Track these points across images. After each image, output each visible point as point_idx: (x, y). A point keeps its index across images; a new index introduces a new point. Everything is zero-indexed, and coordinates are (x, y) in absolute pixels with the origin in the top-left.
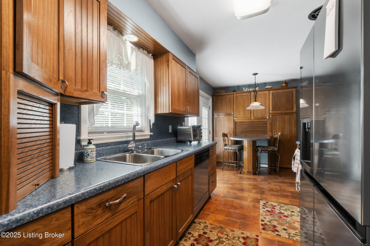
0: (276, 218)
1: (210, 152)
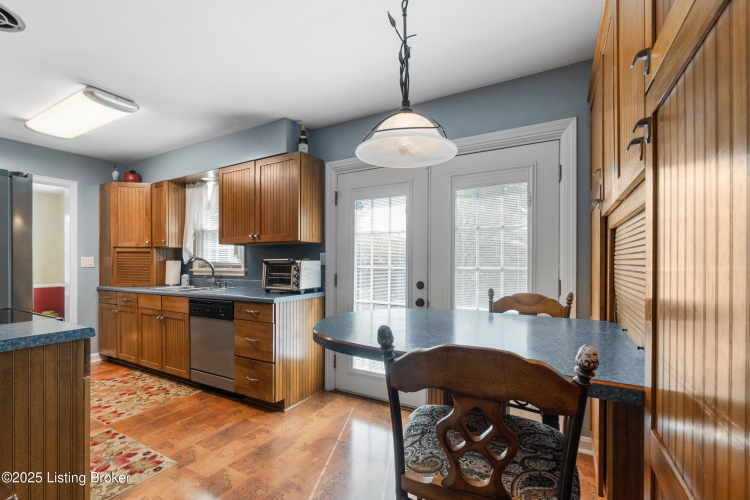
0: (104, 455)
1: (235, 309)
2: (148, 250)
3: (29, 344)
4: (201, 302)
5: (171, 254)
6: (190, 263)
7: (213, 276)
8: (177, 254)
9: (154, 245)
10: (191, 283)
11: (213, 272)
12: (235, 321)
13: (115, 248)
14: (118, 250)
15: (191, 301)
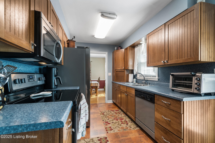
1: (156, 98)
2: (124, 70)
3: (24, 130)
4: (140, 92)
5: (130, 72)
6: (136, 75)
7: (144, 80)
8: (132, 71)
9: (125, 69)
10: (136, 82)
11: (144, 78)
12: (155, 104)
13: (116, 70)
14: (116, 71)
15: (135, 90)
